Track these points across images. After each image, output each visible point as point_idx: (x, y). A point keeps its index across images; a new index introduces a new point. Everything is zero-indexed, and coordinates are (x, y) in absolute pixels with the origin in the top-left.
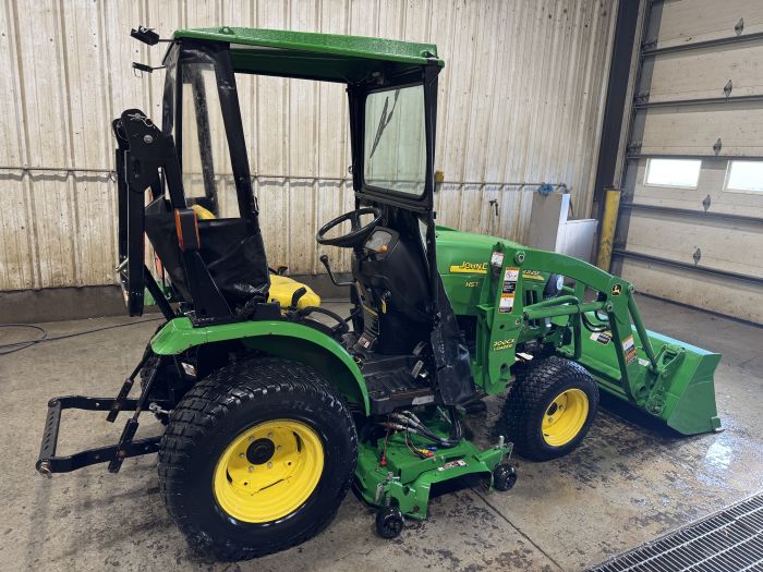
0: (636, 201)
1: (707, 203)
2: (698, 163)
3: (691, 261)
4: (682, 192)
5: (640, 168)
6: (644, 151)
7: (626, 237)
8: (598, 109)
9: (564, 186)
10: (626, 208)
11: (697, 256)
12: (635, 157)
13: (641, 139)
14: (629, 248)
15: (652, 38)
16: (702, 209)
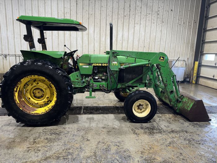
0: (202, 64)
1: (216, 64)
2: (214, 55)
3: (212, 78)
4: (211, 62)
5: (203, 56)
6: (204, 52)
7: (200, 72)
8: (194, 43)
9: (185, 60)
10: (200, 66)
11: (214, 76)
12: (202, 54)
13: (204, 50)
14: (201, 75)
15: (206, 27)
16: (215, 65)
